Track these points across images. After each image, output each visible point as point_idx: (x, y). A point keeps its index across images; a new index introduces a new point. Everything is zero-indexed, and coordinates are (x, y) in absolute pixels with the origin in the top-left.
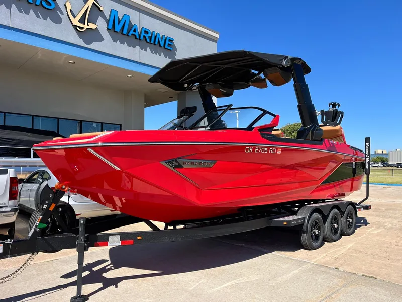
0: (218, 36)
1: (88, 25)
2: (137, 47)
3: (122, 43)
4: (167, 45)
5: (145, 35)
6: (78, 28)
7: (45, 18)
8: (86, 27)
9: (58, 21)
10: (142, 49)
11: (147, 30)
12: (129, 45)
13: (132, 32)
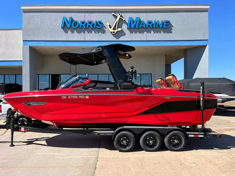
0: (208, 7)
1: (117, 30)
2: (145, 33)
3: (136, 33)
4: (164, 25)
5: (149, 24)
6: (113, 33)
7: (98, 33)
8: (116, 31)
9: (104, 32)
10: (148, 33)
11: (150, 22)
12: (140, 33)
13: (141, 25)
